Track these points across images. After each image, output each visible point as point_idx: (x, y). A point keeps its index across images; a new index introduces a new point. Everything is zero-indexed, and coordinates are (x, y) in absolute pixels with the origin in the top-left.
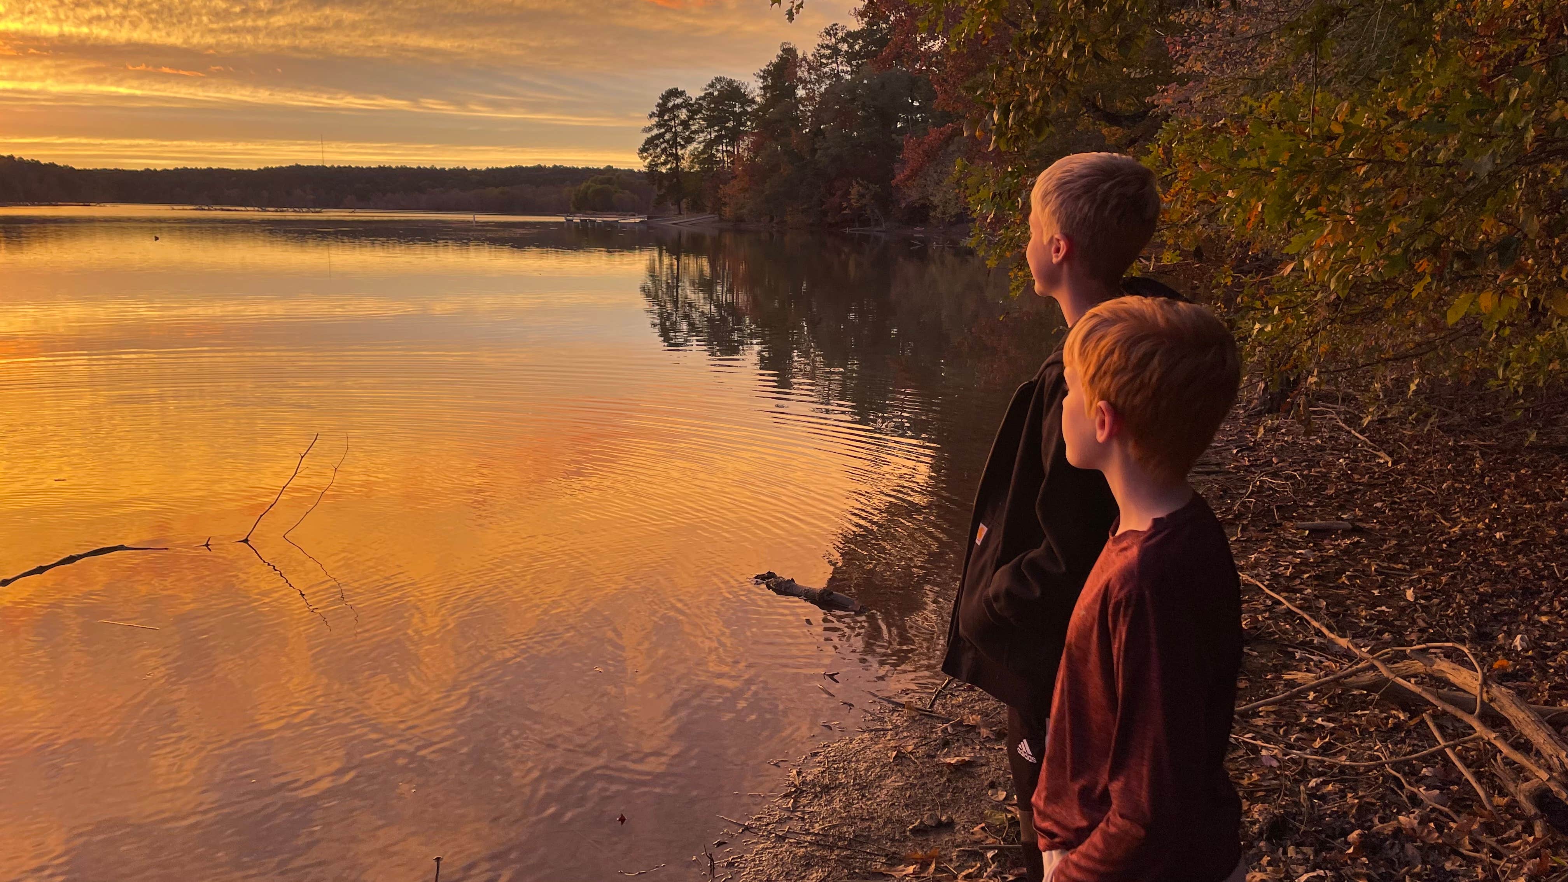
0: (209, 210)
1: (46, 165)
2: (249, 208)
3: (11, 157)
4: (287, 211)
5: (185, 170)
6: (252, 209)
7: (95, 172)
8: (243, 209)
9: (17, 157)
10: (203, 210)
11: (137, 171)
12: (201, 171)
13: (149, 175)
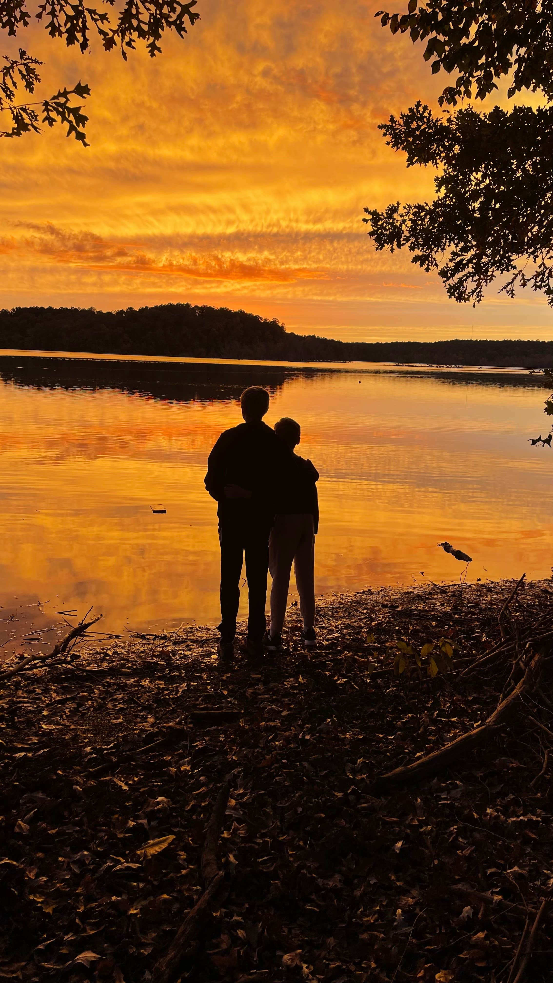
0: (402, 366)
1: (329, 340)
2: (423, 365)
3: (314, 336)
4: (443, 367)
5: (397, 343)
6: (425, 365)
7: (353, 344)
8: (420, 365)
9: (316, 337)
10: (399, 366)
11: (372, 344)
12: (405, 343)
13: (378, 345)
